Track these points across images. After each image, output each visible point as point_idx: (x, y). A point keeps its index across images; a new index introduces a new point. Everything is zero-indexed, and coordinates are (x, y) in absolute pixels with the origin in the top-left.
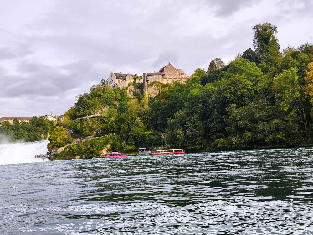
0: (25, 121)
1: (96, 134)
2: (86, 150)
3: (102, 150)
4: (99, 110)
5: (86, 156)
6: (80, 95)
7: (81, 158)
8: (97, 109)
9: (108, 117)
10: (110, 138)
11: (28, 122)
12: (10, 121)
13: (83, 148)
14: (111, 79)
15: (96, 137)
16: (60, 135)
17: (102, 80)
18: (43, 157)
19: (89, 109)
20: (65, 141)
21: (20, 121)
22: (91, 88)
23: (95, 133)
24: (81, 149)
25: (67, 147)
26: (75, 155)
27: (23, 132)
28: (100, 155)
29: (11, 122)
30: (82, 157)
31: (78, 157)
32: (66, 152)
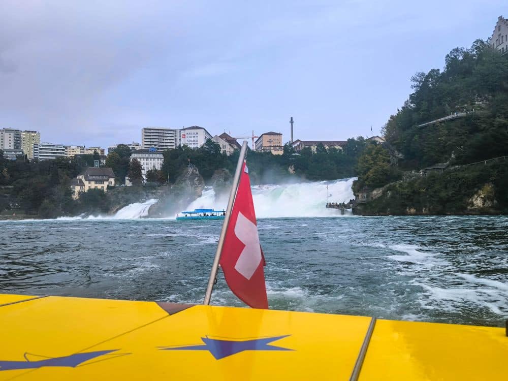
0: (336, 147)
1: (457, 158)
2: (432, 196)
3: (471, 195)
4: (466, 103)
5: (429, 210)
6: (422, 75)
7: (419, 213)
8: (462, 101)
9: (489, 117)
10: (493, 167)
11: (341, 148)
12: (312, 147)
13: (424, 190)
14: (499, 35)
15: (457, 167)
16: (375, 163)
17: (477, 41)
18: (342, 207)
19: (441, 104)
20: (386, 174)
21: (327, 147)
22: (448, 56)
23: (453, 156)
24: (419, 193)
25: (389, 189)
26: (405, 206)
27: (331, 164)
28: (466, 208)
29: (314, 149)
30: (422, 210)
31: (413, 211)
32: (386, 198)
